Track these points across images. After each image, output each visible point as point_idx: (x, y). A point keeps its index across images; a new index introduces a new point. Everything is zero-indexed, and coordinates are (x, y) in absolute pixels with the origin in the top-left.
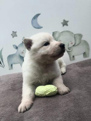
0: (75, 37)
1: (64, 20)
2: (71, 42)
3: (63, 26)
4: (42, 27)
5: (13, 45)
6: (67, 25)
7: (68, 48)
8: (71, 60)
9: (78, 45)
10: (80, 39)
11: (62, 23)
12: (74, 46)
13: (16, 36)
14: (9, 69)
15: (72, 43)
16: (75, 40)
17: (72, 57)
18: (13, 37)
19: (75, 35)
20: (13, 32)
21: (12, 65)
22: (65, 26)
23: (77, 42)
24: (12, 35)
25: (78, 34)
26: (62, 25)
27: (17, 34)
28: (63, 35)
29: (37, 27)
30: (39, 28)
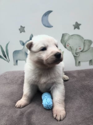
0: (84, 43)
1: (77, 23)
2: (80, 47)
3: (75, 29)
4: (52, 27)
5: (20, 41)
6: (79, 28)
7: (76, 53)
8: (76, 65)
9: (86, 51)
10: (89, 46)
11: (74, 25)
12: (81, 51)
13: (24, 31)
14: (14, 65)
15: (80, 49)
16: (84, 46)
17: (78, 62)
18: (21, 32)
19: (85, 40)
20: (21, 26)
21: (17, 61)
22: (76, 29)
23: (86, 49)
24: (19, 29)
25: (88, 40)
26: (73, 27)
27: (25, 29)
28: (72, 38)
29: (47, 25)
30: (48, 27)
